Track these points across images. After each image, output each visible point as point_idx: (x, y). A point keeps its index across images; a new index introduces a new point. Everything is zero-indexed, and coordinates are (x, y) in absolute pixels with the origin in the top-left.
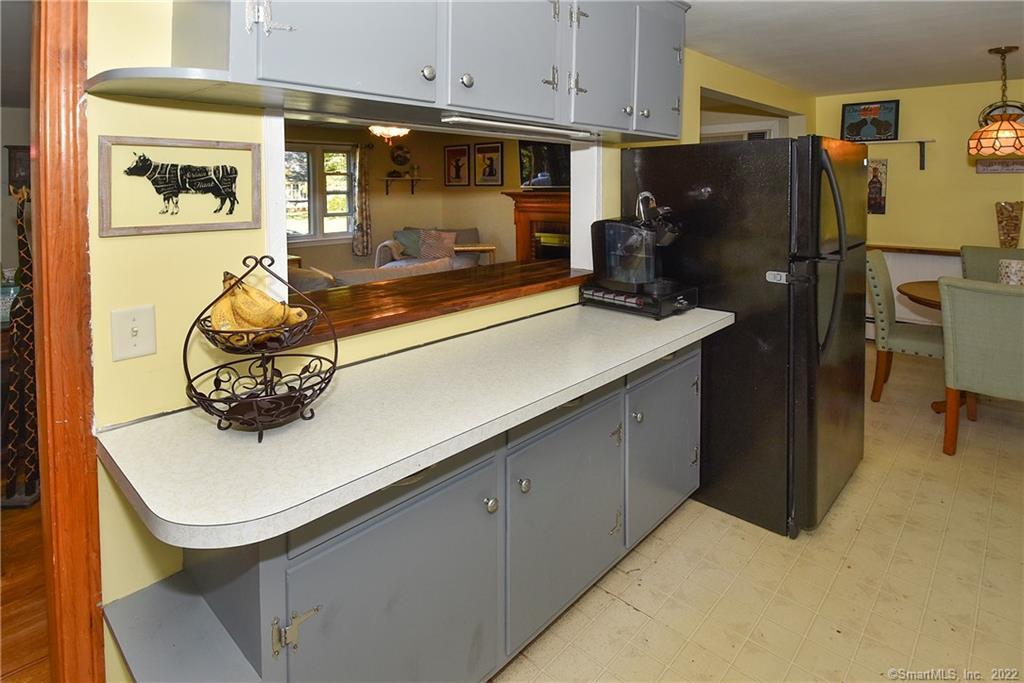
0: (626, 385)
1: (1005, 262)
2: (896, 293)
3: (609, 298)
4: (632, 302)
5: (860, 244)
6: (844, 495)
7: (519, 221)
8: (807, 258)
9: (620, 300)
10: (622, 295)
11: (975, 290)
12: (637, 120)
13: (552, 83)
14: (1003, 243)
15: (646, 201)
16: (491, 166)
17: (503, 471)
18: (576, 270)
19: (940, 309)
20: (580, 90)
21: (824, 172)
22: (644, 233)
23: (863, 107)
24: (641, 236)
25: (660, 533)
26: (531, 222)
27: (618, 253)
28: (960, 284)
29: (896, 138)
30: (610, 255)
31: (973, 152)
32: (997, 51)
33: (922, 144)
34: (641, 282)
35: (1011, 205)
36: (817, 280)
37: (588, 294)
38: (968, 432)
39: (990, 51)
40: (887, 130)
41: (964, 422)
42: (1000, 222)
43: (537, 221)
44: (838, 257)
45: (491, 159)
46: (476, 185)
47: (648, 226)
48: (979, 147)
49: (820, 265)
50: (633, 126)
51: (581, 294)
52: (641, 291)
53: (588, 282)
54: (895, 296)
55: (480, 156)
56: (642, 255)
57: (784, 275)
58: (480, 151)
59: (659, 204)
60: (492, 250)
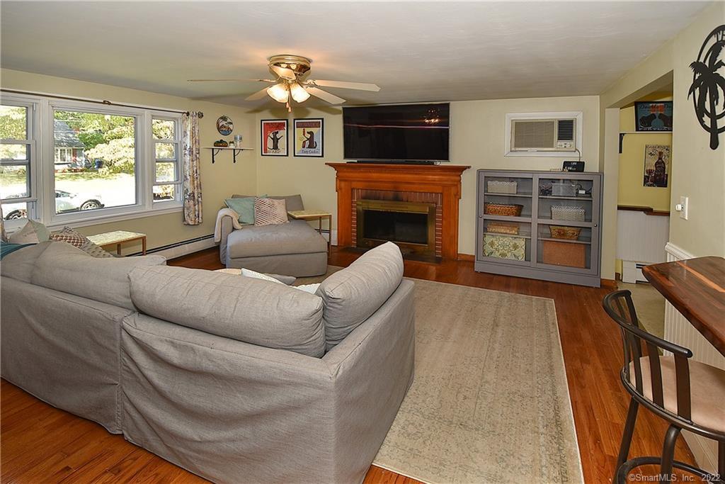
7: (341, 189)
16: (311, 140)
23: (651, 105)
55: (299, 131)
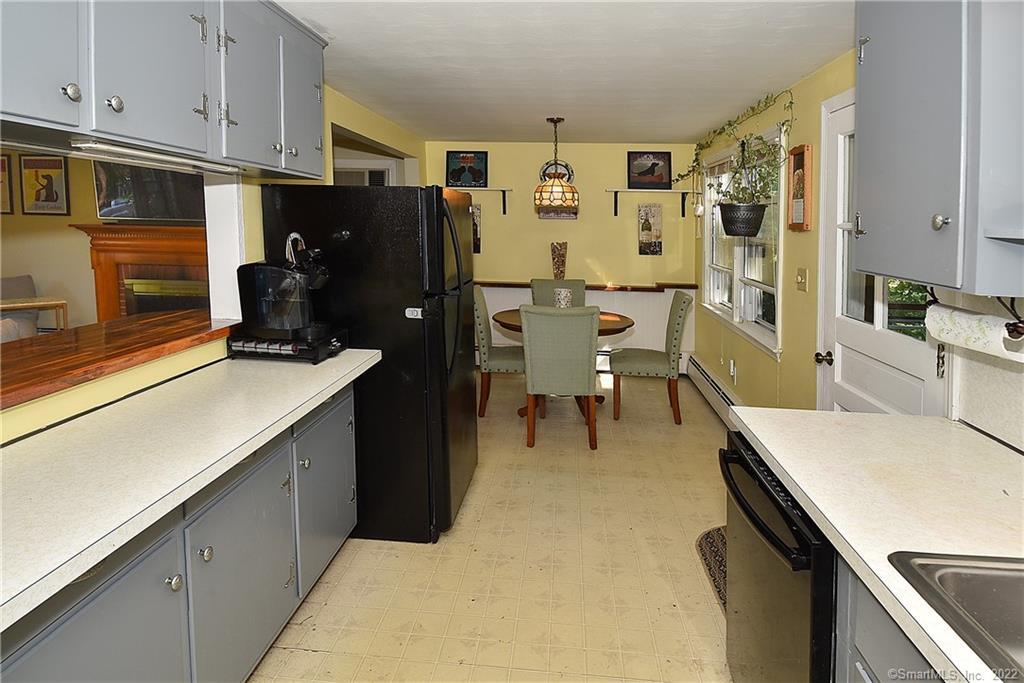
0: (293, 434)
1: (558, 290)
2: (492, 321)
3: (262, 348)
4: (287, 349)
5: (470, 281)
6: (467, 497)
8: (436, 295)
9: (274, 349)
10: (276, 343)
11: (541, 314)
12: (286, 158)
13: (204, 113)
14: (556, 276)
15: (295, 241)
17: (182, 545)
18: (219, 321)
19: (521, 332)
20: (230, 122)
21: (445, 218)
22: (298, 276)
24: (295, 279)
25: (326, 578)
26: (118, 265)
27: (271, 298)
28: (532, 310)
29: (486, 186)
30: (261, 303)
31: (538, 202)
32: (551, 120)
33: (504, 192)
34: (295, 328)
35: (560, 245)
36: (444, 314)
37: (237, 346)
38: (541, 427)
39: (548, 119)
40: (480, 178)
41: (538, 420)
42: (554, 259)
43: (126, 264)
44: (457, 292)
45: (48, 178)
46: (24, 213)
47: (300, 269)
48: (541, 199)
49: (445, 300)
50: (282, 164)
51: (229, 347)
52: (296, 338)
53: (235, 333)
54: (491, 324)
56: (295, 299)
57: (420, 310)
58: (29, 165)
59: (310, 245)
60: (62, 306)
